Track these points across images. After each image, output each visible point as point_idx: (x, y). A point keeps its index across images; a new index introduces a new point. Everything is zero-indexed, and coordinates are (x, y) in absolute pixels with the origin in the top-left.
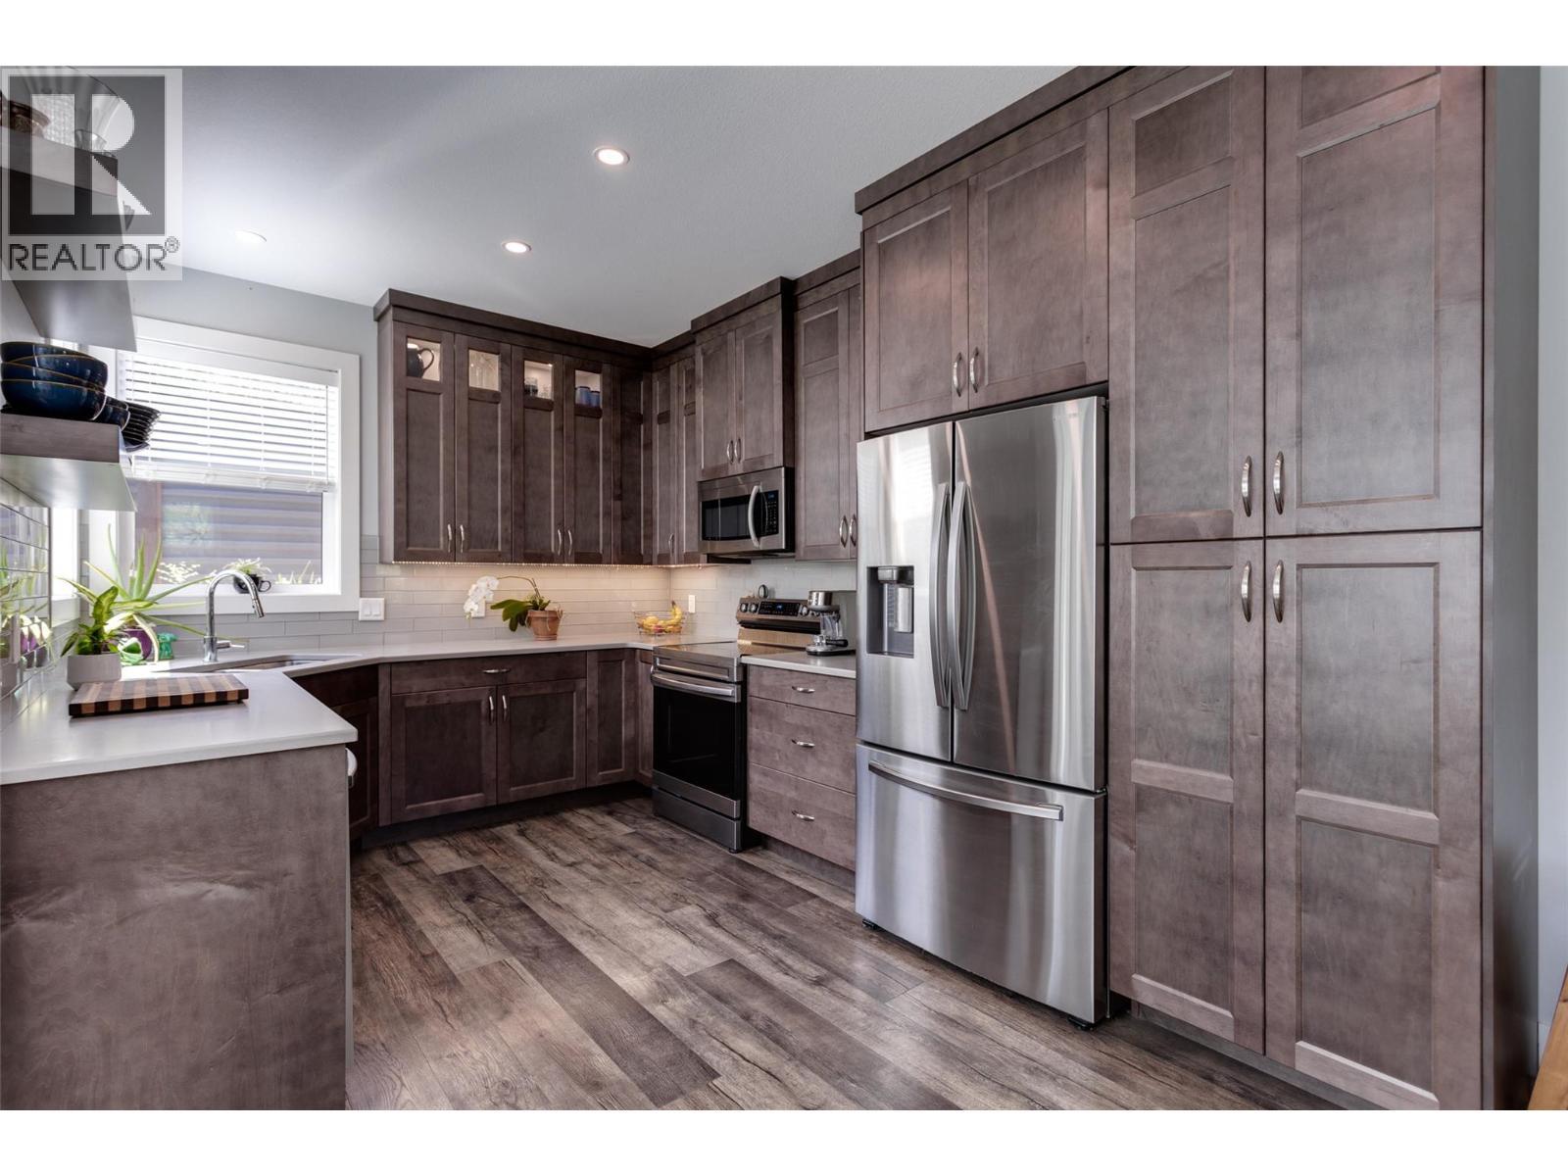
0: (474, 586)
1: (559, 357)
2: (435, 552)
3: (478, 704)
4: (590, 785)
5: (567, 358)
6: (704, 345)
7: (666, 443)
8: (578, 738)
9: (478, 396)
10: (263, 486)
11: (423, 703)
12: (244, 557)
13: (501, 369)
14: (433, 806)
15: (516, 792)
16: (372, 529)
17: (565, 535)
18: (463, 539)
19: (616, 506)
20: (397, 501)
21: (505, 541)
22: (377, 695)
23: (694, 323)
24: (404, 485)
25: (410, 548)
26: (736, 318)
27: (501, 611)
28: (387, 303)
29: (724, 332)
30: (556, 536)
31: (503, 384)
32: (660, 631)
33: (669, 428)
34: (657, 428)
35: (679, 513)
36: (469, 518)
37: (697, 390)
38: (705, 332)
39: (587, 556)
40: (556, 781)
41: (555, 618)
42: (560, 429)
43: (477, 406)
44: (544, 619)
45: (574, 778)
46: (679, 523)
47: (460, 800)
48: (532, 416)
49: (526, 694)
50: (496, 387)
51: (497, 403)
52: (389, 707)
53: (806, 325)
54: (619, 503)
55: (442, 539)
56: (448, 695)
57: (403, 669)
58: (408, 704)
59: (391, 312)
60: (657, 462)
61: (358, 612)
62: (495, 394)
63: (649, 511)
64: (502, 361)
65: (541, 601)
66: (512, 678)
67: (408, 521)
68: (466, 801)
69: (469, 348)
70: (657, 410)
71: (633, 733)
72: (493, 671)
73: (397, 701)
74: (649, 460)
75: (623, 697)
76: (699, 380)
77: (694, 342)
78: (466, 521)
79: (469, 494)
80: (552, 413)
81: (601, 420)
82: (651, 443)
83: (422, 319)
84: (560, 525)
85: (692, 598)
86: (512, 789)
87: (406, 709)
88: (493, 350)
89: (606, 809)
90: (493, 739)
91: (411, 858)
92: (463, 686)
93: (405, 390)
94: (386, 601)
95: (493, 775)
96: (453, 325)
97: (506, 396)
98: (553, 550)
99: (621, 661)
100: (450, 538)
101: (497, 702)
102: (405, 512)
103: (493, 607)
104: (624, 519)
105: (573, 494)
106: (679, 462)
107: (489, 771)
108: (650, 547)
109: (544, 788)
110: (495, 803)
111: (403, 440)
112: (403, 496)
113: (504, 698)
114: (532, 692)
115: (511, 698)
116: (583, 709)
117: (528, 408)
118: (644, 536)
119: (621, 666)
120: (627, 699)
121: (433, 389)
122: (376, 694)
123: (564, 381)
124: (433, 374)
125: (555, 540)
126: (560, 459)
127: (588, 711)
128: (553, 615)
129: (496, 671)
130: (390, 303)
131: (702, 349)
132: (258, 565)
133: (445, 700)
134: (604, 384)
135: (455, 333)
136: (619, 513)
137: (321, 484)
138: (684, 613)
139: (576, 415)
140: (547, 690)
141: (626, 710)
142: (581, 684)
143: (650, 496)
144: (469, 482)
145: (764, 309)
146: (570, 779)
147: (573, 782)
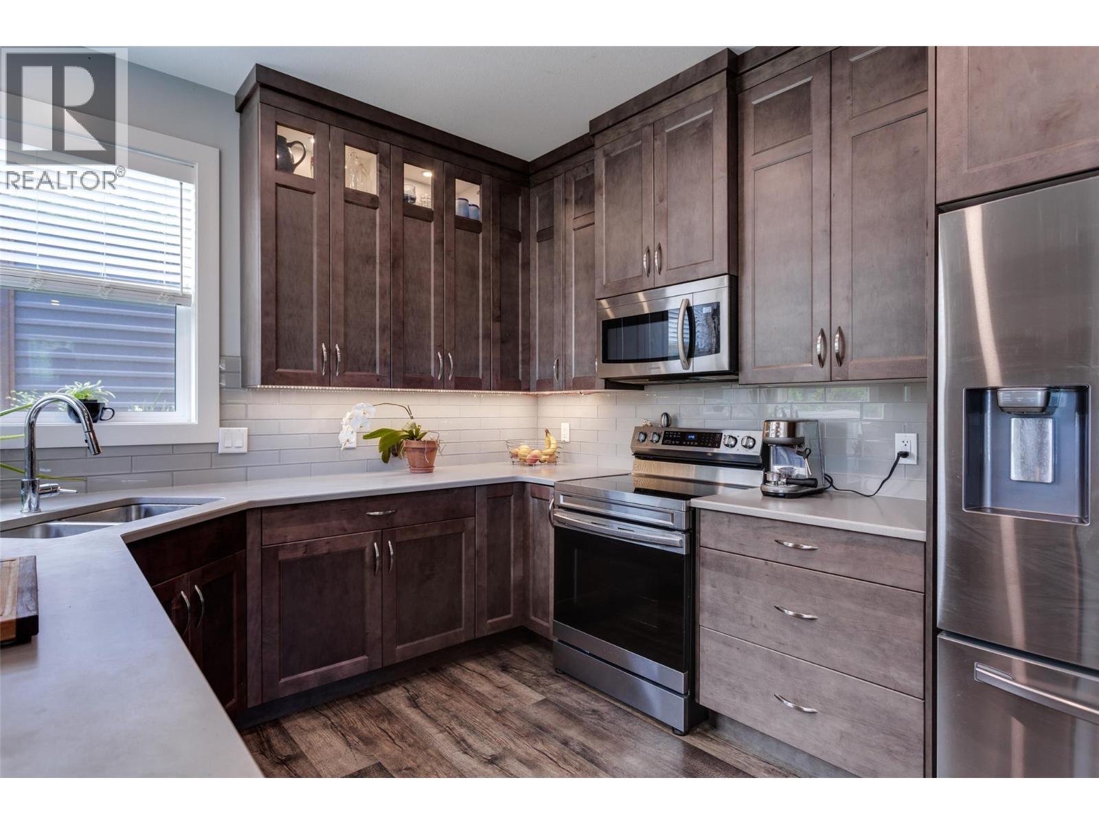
0: (348, 414)
1: (439, 162)
2: (308, 375)
3: (361, 552)
4: (479, 635)
5: (446, 164)
6: (606, 147)
7: (549, 262)
8: (467, 584)
9: (354, 198)
10: (105, 296)
11: (300, 554)
12: (82, 379)
13: (380, 171)
14: (311, 675)
15: (402, 650)
16: (234, 349)
17: (445, 358)
18: (339, 360)
19: (495, 328)
20: (265, 314)
21: (384, 363)
22: (245, 547)
23: (593, 123)
24: (273, 295)
25: (279, 370)
26: (654, 109)
27: (377, 441)
28: (253, 81)
29: (636, 127)
30: (437, 359)
31: (381, 187)
32: (534, 461)
33: (552, 246)
34: (536, 247)
35: (565, 335)
36: (346, 335)
37: (597, 198)
38: (609, 132)
39: (466, 382)
40: (443, 634)
41: (431, 448)
42: (439, 242)
43: (353, 209)
44: (421, 450)
45: (462, 629)
46: (564, 346)
47: (341, 667)
48: (412, 225)
49: (415, 537)
50: (374, 191)
51: (376, 208)
52: (260, 560)
53: (757, 107)
54: (498, 324)
55: (315, 360)
56: (328, 543)
57: (274, 515)
58: (282, 556)
59: (258, 93)
60: (536, 281)
61: (218, 443)
62: (374, 199)
63: (527, 335)
64: (381, 161)
65: (418, 431)
66: (398, 519)
67: (277, 339)
68: (347, 666)
69: (345, 144)
70: (536, 226)
71: (521, 574)
72: (377, 513)
73: (269, 554)
74: (527, 280)
75: (512, 535)
76: (600, 187)
77: (593, 145)
78: (342, 340)
79: (346, 310)
80: (433, 223)
81: (481, 235)
82: (529, 263)
83: (293, 105)
84: (440, 347)
85: (565, 427)
86: (399, 647)
87: (280, 562)
88: (372, 149)
89: (497, 662)
90: (378, 591)
91: (288, 751)
92: (344, 530)
93: (274, 185)
94: (249, 430)
95: (379, 632)
96: (328, 115)
97: (384, 201)
98: (433, 374)
99: (511, 496)
100: (325, 359)
101: (383, 548)
102: (274, 328)
103: (366, 437)
104: (503, 342)
105: (453, 314)
106: (565, 280)
107: (374, 629)
108: (527, 373)
109: (431, 642)
110: (380, 666)
111: (271, 244)
112: (272, 309)
113: (389, 542)
114: (420, 536)
115: (397, 543)
116: (471, 551)
117: (407, 216)
118: (522, 361)
119: (510, 501)
120: (516, 538)
121: (304, 189)
122: (243, 545)
123: (444, 191)
124: (305, 169)
125: (434, 363)
126: (439, 275)
127: (477, 553)
128: (432, 446)
129: (381, 513)
130: (257, 81)
131: (604, 152)
132: (99, 389)
133: (324, 550)
134: (484, 198)
135: (330, 125)
136: (498, 335)
137: (174, 296)
138: (558, 442)
139: (456, 227)
140: (435, 532)
141: (515, 550)
142: (470, 523)
143: (528, 318)
144: (346, 295)
145: (698, 93)
146: (458, 630)
147: (460, 634)
